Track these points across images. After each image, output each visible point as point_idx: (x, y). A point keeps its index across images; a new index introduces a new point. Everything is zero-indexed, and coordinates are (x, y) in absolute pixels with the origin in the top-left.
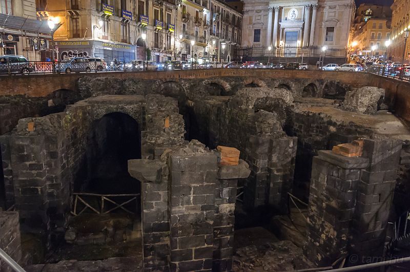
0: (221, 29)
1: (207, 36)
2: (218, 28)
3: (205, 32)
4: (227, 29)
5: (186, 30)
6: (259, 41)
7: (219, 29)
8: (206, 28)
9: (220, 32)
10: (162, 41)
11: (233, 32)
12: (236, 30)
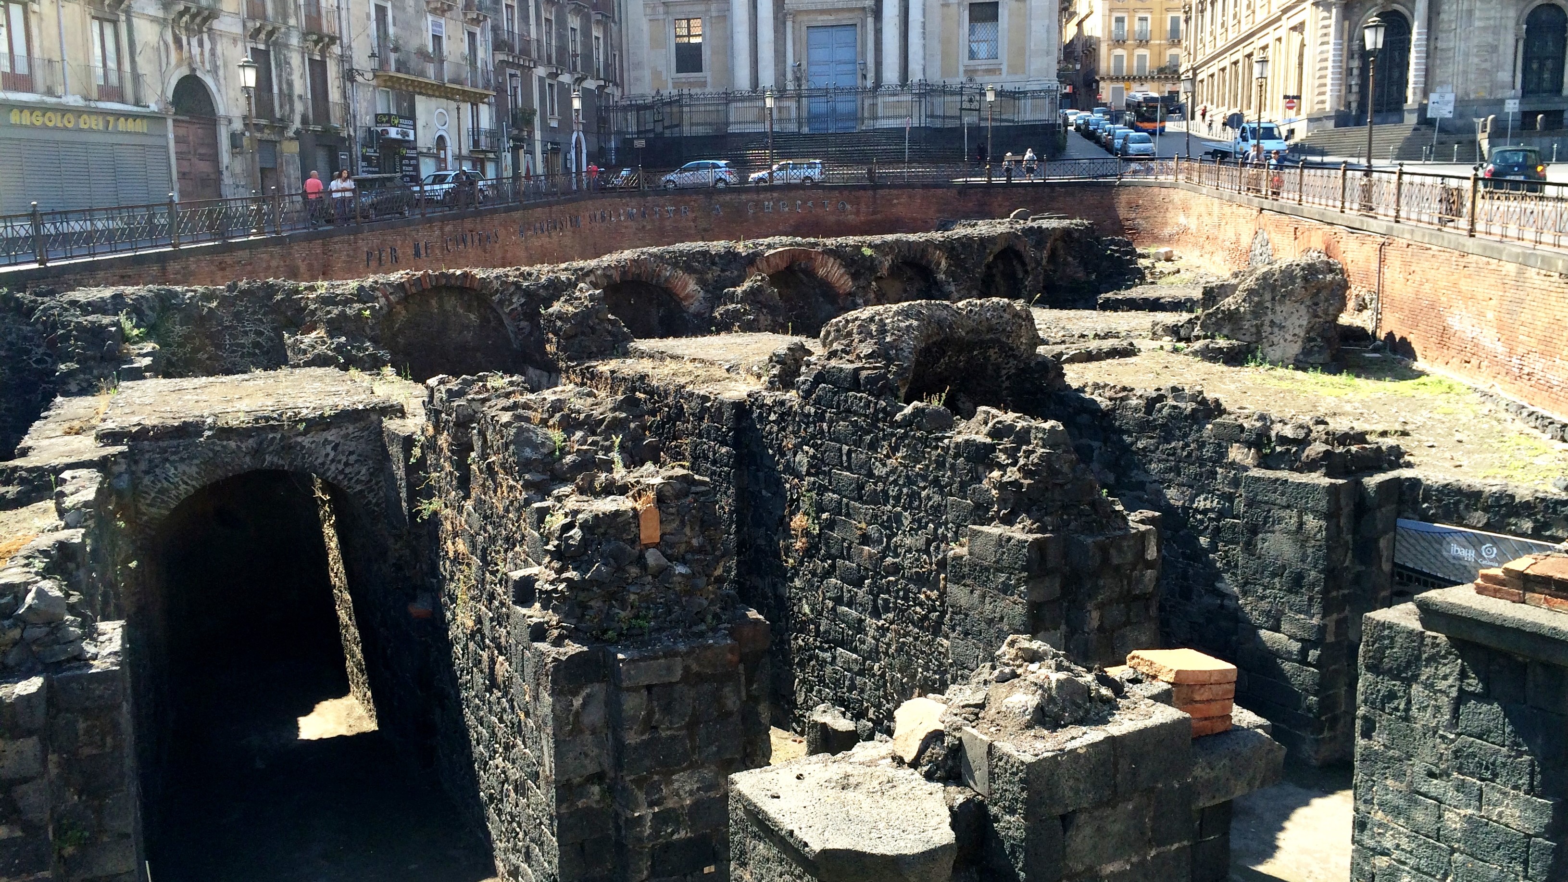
0: (538, 24)
1: (481, 54)
2: (525, 18)
3: (472, 36)
4: (561, 22)
5: (391, 30)
6: (700, 70)
7: (527, 23)
8: (476, 21)
9: (533, 34)
10: (290, 85)
11: (586, 33)
12: (598, 22)
